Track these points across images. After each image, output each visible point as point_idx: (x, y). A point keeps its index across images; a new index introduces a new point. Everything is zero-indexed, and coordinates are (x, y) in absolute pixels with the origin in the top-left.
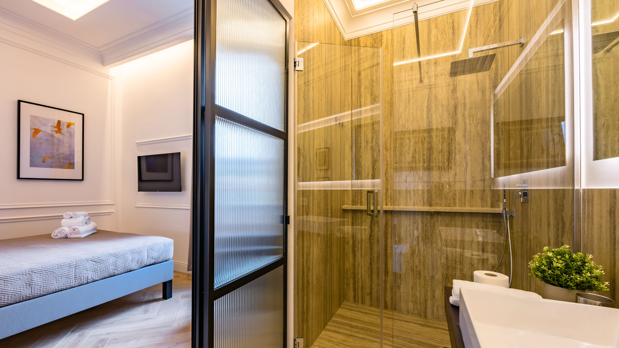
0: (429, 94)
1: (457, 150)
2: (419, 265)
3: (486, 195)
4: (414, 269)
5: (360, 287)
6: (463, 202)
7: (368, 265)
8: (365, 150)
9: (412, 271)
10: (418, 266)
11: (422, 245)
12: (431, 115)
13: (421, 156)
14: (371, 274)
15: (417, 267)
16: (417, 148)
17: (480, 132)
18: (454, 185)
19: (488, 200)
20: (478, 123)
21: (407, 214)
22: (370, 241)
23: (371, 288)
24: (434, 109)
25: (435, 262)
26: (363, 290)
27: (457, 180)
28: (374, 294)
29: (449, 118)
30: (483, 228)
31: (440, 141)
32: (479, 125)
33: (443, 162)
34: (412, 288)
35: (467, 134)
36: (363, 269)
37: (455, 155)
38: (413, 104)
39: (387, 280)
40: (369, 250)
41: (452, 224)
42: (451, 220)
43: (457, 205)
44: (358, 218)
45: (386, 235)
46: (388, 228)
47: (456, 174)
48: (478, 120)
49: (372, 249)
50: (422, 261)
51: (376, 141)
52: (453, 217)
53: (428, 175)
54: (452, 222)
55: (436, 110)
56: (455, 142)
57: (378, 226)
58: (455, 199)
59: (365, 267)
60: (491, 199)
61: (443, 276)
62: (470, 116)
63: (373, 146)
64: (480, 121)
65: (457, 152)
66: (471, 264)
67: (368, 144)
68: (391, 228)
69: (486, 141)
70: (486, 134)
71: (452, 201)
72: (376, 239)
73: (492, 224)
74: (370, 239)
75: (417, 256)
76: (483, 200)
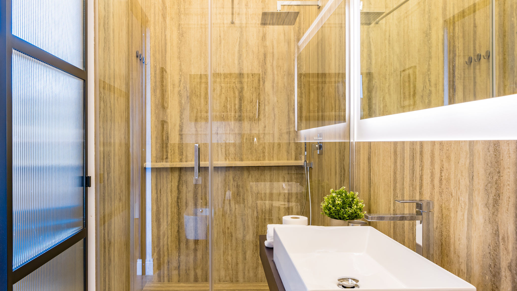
0: (240, 38)
1: (266, 101)
2: (230, 226)
3: (291, 148)
4: (225, 232)
5: (166, 261)
6: (271, 155)
7: (175, 233)
8: (172, 95)
9: (223, 234)
10: (230, 228)
11: (234, 204)
12: (243, 62)
13: (233, 105)
14: (179, 245)
15: (228, 228)
16: (228, 97)
17: (286, 84)
18: (263, 138)
19: (293, 152)
20: (284, 75)
21: (218, 170)
22: (178, 205)
23: (179, 261)
24: (245, 55)
25: (246, 221)
26: (170, 264)
27: (266, 132)
28: (183, 267)
29: (259, 66)
30: (288, 181)
31: (250, 90)
32: (285, 77)
33: (254, 114)
34: (224, 253)
35: (275, 85)
36: (169, 240)
37: (265, 106)
38: (224, 46)
39: (197, 248)
40: (176, 216)
41: (261, 179)
42: (261, 175)
43: (267, 159)
44: (163, 177)
45: (196, 196)
46: (198, 188)
47: (265, 126)
48: (285, 71)
49: (180, 213)
50: (233, 221)
51: (184, 85)
52: (262, 171)
53: (239, 126)
54: (262, 177)
55: (247, 56)
56: (265, 92)
57: (186, 186)
58: (264, 153)
59: (171, 236)
60: (295, 152)
61: (253, 234)
62: (278, 66)
63: (180, 91)
64: (286, 73)
65: (266, 103)
66: (278, 219)
67: (175, 88)
68: (201, 188)
69: (291, 93)
70: (291, 87)
71: (262, 155)
72: (185, 201)
73: (295, 176)
74: (178, 202)
75: (229, 217)
76: (288, 153)
